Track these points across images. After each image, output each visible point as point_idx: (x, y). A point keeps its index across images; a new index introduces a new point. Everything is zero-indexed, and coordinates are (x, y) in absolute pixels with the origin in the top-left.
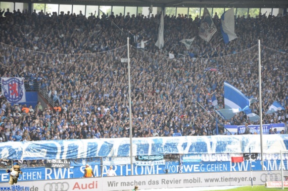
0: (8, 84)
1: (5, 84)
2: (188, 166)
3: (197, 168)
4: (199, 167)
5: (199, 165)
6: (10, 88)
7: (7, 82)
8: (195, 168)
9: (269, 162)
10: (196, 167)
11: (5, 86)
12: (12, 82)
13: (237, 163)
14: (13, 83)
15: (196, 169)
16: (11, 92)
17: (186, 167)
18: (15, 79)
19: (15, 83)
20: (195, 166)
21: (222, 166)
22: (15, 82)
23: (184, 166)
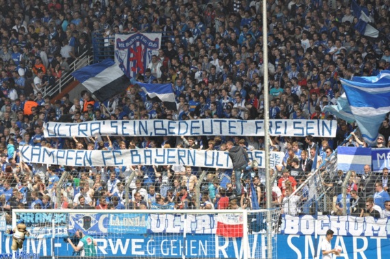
0: (129, 48)
1: (123, 49)
2: (119, 241)
3: (139, 247)
4: (144, 244)
5: (142, 241)
6: (132, 55)
7: (127, 44)
8: (134, 247)
9: (308, 240)
10: (137, 243)
11: (122, 51)
12: (134, 43)
13: (230, 239)
14: (138, 44)
15: (137, 250)
16: (132, 64)
17: (115, 244)
18: (140, 35)
19: (140, 45)
20: (134, 241)
21: (196, 244)
22: (141, 42)
23: (110, 241)
